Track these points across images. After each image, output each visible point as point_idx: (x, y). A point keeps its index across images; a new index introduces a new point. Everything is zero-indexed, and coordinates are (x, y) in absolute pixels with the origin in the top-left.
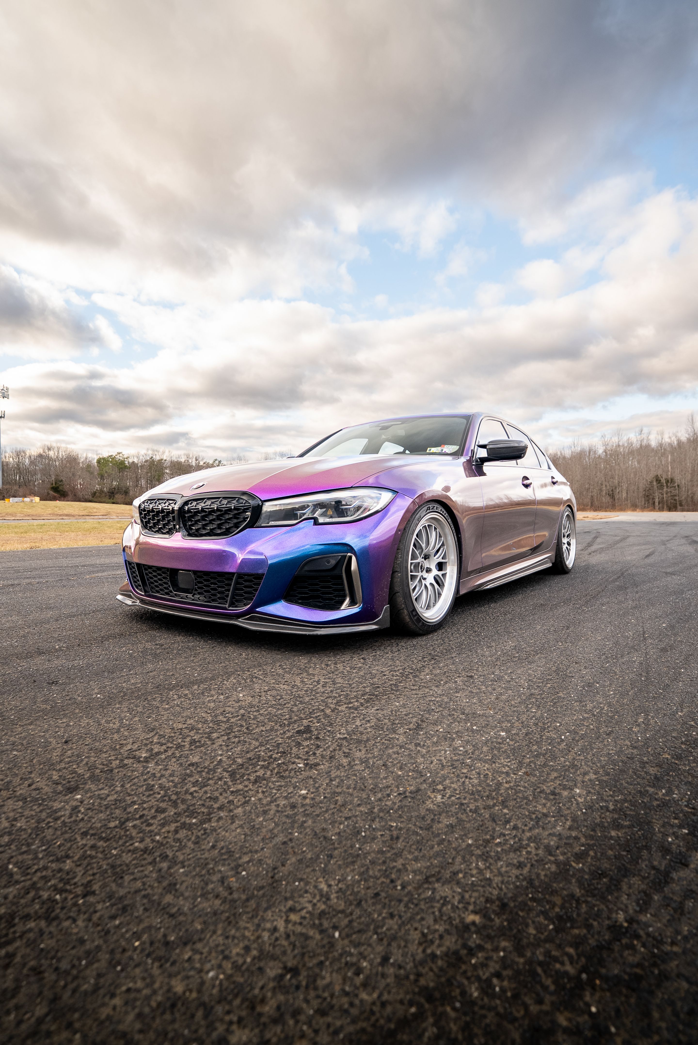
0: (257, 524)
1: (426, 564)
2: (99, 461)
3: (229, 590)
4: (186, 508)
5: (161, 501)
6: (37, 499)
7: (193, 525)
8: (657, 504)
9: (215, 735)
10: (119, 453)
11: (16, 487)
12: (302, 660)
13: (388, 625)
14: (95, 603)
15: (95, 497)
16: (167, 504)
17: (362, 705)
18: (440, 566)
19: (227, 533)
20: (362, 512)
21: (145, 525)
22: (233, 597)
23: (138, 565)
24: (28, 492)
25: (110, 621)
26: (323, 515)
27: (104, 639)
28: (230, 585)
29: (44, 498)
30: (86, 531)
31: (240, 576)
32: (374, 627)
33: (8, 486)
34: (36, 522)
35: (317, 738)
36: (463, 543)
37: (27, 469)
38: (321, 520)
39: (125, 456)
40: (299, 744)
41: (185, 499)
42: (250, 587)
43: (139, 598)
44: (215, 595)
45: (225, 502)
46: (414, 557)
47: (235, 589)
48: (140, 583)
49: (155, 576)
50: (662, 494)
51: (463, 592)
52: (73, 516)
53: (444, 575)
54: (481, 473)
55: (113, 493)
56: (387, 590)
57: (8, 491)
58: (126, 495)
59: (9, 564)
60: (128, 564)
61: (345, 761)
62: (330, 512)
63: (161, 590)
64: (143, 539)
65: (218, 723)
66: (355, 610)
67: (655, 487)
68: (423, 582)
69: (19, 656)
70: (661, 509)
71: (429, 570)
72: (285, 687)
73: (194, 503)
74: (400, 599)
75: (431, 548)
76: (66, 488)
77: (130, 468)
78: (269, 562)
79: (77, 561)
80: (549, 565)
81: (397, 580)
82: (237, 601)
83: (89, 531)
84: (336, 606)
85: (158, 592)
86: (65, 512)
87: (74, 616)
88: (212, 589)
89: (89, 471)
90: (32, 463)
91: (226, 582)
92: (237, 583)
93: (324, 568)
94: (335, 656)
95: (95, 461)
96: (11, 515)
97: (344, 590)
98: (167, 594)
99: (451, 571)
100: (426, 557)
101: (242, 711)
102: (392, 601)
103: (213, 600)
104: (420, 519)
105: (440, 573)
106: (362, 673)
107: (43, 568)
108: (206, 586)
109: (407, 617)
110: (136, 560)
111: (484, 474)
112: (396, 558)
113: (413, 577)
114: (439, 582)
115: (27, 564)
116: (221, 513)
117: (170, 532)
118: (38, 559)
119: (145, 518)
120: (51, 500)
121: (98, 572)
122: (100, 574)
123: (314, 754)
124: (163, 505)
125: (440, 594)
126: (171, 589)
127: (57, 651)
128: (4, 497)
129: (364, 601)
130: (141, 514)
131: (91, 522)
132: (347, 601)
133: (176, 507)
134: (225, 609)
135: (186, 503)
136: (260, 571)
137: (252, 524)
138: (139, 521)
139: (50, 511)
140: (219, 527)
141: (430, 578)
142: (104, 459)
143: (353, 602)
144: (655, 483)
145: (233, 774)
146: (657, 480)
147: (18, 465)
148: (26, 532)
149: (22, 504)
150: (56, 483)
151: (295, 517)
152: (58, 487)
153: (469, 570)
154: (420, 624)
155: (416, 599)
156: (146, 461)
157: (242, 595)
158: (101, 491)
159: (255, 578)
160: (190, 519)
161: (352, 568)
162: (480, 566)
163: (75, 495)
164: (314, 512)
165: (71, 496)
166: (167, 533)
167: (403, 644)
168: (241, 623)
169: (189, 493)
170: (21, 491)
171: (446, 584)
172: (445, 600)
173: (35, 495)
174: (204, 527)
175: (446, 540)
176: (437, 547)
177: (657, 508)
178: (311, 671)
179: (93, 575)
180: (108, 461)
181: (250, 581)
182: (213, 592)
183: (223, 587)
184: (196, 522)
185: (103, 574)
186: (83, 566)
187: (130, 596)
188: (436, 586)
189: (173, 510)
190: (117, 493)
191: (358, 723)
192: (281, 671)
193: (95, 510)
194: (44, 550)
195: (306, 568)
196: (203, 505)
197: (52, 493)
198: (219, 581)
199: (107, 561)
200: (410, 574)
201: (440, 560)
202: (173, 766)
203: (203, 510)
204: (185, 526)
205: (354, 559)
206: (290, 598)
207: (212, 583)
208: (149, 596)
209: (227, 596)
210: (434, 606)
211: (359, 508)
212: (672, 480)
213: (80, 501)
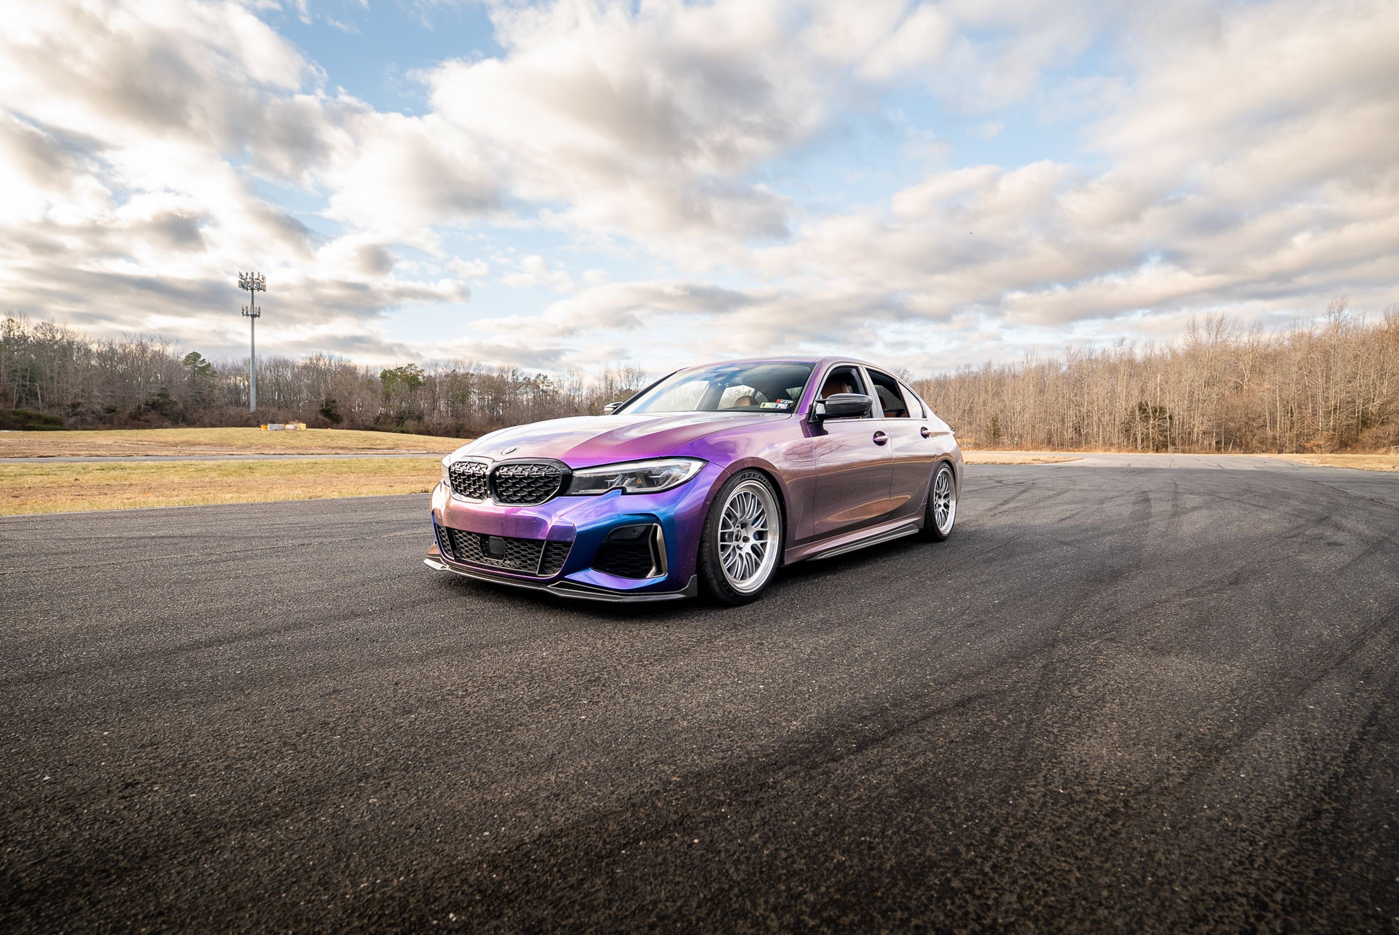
0: (568, 493)
1: (743, 533)
2: (384, 375)
3: (538, 557)
4: (498, 474)
5: (472, 465)
6: (303, 426)
7: (504, 491)
8: (1139, 441)
9: (519, 682)
10: (410, 365)
11: (274, 410)
12: (608, 627)
13: (695, 594)
14: (399, 567)
15: (378, 424)
16: (478, 468)
17: (651, 663)
18: (760, 535)
19: (538, 499)
20: (669, 483)
21: (456, 489)
22: (542, 564)
23: (448, 529)
24: (290, 416)
25: (417, 585)
26: (630, 485)
27: (414, 604)
28: (540, 552)
29: (312, 425)
30: (370, 472)
31: (549, 543)
32: (681, 596)
33: (263, 408)
34: (305, 460)
35: (604, 685)
36: (788, 511)
37: (287, 384)
38: (629, 490)
39: (419, 369)
40: (587, 689)
41: (496, 464)
42: (559, 554)
43: (448, 563)
44: (525, 562)
45: (535, 469)
46: (725, 525)
47: (545, 556)
48: (449, 547)
49: (465, 541)
50: (1148, 429)
51: (788, 561)
52: (350, 449)
53: (764, 545)
54: (821, 432)
55: (402, 418)
56: (694, 560)
57: (264, 414)
58: (419, 421)
59: (291, 519)
60: (437, 527)
61: (622, 701)
62: (639, 481)
63: (472, 555)
64: (453, 503)
65: (523, 673)
66: (662, 578)
67: (1138, 418)
68: (738, 551)
69: (337, 618)
70: (1145, 449)
71: (746, 540)
72: (587, 648)
73: (506, 469)
74: (709, 569)
75: (748, 518)
76: (341, 411)
77: (425, 384)
78: (578, 530)
79: (370, 516)
80: (915, 531)
81: (706, 550)
82: (546, 568)
83: (375, 472)
84: (642, 575)
85: (468, 557)
86: (340, 444)
87: (380, 580)
88: (523, 556)
89: (371, 389)
90: (295, 376)
91: (537, 549)
92: (546, 550)
93: (630, 537)
94: (641, 622)
95: (379, 375)
96: (269, 446)
97: (650, 559)
98: (478, 559)
99: (773, 542)
100: (744, 526)
101: (544, 666)
102: (700, 569)
103: (524, 567)
104: (731, 490)
105: (758, 543)
106: (661, 639)
107: (332, 524)
108: (516, 552)
109: (717, 587)
110: (445, 524)
111: (826, 433)
112: (704, 527)
113: (724, 548)
114: (758, 552)
115: (311, 519)
116: (532, 481)
117: (481, 497)
118: (322, 513)
119: (456, 481)
120: (320, 427)
121: (395, 530)
122: (398, 533)
123: (598, 695)
124: (474, 468)
125: (757, 565)
126: (481, 554)
127: (370, 614)
128: (258, 422)
129: (670, 571)
130: (451, 476)
131: (377, 460)
132: (654, 569)
133: (488, 473)
134: (535, 575)
135: (497, 469)
136: (569, 540)
137: (562, 493)
138: (449, 482)
139: (320, 442)
140: (530, 494)
141: (747, 548)
142: (390, 372)
143: (659, 571)
144: (1137, 413)
145: (530, 706)
146: (1140, 409)
147: (277, 380)
148: (294, 473)
149: (283, 433)
150: (326, 405)
151: (605, 486)
152: (330, 410)
153: (796, 539)
154: (732, 594)
155: (729, 570)
156: (447, 376)
157: (551, 562)
158: (387, 416)
159: (564, 546)
160: (501, 484)
161: (658, 538)
162: (812, 534)
163: (352, 421)
164: (623, 481)
165: (346, 422)
166: (478, 497)
167: (712, 614)
168: (550, 589)
169: (501, 458)
170: (281, 414)
171: (766, 555)
172: (765, 570)
173: (300, 420)
174: (515, 493)
175: (768, 508)
176: (755, 515)
177: (1140, 447)
178: (613, 636)
179: (391, 535)
180: (396, 375)
181: (559, 549)
182: (523, 559)
183: (533, 554)
184: (507, 488)
185: (402, 533)
186: (378, 523)
187: (438, 561)
188: (754, 556)
189: (484, 476)
190: (407, 418)
191: (642, 676)
192: (585, 636)
193: (378, 442)
194: (327, 500)
195: (613, 537)
196: (513, 470)
197: (321, 417)
198: (529, 548)
199: (405, 516)
200: (720, 543)
201: (759, 528)
202: (486, 699)
203: (514, 477)
204: (496, 492)
205: (659, 528)
206: (598, 568)
207: (522, 550)
208: (460, 561)
209: (537, 563)
210: (750, 576)
211: (668, 477)
212: (1162, 410)
213: (358, 429)
